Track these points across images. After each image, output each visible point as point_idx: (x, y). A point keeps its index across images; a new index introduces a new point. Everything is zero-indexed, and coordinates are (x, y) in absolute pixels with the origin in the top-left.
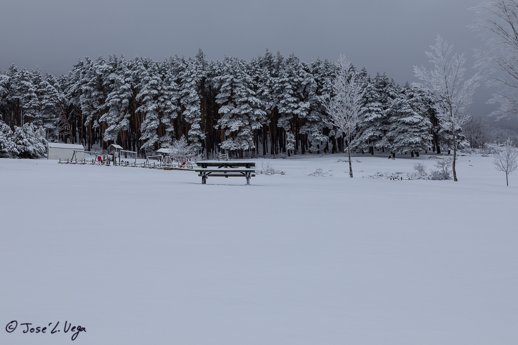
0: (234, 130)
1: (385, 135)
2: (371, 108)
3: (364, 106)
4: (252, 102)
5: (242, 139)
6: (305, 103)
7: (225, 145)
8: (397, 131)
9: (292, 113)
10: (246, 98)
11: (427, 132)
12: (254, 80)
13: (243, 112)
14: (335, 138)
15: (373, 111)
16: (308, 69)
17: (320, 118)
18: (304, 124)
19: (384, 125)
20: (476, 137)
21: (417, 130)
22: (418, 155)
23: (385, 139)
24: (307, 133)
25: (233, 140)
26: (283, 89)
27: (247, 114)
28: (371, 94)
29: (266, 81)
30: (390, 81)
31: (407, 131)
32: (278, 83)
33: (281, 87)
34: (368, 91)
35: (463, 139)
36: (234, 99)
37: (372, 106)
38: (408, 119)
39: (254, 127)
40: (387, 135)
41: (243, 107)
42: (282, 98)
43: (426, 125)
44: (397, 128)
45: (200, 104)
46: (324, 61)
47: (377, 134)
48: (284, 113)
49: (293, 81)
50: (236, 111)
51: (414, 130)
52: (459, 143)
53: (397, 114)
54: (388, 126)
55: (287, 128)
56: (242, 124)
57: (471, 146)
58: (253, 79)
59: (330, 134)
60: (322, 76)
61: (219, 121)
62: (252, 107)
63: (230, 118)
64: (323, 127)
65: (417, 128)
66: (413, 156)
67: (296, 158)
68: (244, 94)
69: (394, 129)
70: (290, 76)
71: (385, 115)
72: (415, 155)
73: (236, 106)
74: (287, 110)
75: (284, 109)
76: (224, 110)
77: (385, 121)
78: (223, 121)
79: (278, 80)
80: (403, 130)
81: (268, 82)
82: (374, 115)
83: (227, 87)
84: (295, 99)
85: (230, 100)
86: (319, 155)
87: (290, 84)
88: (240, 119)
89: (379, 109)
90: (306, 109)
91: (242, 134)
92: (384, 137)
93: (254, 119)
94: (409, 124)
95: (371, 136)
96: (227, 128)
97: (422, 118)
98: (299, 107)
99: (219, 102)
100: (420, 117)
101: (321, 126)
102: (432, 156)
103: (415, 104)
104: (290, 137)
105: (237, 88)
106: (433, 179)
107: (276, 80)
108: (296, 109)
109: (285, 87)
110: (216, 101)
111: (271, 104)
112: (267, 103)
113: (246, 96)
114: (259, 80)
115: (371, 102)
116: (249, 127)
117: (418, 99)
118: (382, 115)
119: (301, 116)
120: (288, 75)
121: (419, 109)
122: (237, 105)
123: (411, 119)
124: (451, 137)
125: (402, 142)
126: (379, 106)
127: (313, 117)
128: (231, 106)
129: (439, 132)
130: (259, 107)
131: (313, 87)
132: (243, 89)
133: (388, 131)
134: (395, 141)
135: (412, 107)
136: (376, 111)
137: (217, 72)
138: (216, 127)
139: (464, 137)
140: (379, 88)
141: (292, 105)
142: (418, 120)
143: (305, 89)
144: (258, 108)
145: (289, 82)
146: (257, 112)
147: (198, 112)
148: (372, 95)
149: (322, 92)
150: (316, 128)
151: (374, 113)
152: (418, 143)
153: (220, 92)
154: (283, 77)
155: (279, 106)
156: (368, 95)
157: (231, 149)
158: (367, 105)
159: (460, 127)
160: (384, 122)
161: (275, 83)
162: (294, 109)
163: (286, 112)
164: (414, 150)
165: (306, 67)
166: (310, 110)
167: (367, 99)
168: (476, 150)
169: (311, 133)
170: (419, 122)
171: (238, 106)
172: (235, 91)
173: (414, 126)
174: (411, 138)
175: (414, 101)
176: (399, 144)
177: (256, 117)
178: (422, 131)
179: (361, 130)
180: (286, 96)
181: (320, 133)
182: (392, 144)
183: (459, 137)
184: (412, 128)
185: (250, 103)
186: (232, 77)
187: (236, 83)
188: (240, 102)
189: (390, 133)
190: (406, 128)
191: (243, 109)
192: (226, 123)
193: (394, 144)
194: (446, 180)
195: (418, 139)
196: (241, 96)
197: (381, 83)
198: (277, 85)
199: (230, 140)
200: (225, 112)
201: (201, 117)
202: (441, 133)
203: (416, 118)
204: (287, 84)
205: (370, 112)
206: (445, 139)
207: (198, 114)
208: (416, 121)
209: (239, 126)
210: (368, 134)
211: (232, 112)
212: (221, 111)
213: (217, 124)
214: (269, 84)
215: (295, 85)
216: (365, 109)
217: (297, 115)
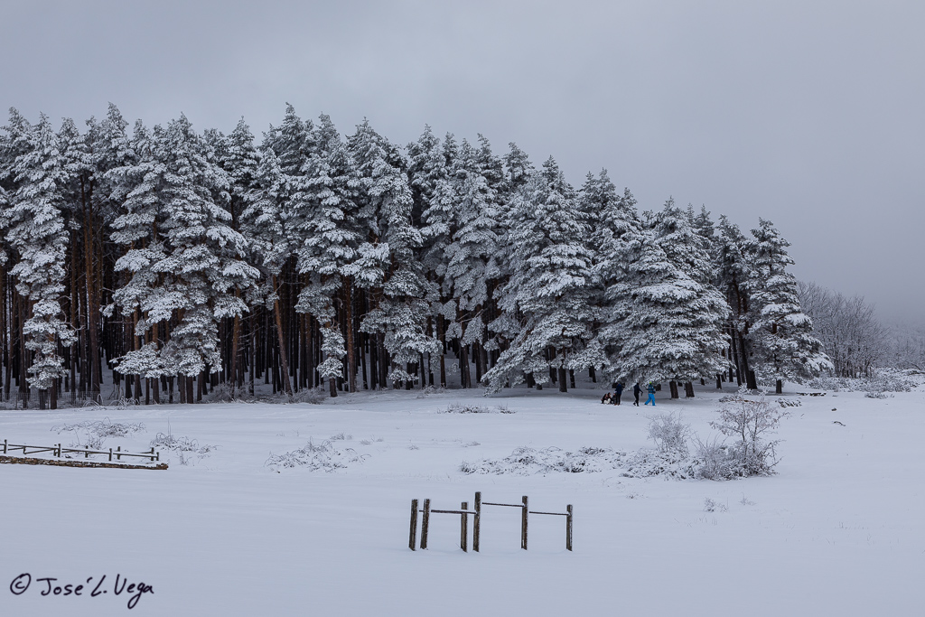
0: (157, 319)
1: (596, 333)
2: (557, 260)
3: (538, 253)
4: (217, 241)
5: (186, 347)
6: (376, 246)
7: (129, 364)
8: (630, 323)
9: (336, 273)
10: (200, 230)
11: (712, 328)
12: (237, 182)
13: (187, 269)
14: (463, 345)
15: (563, 266)
16: (399, 161)
17: (421, 287)
18: (374, 306)
19: (594, 308)
20: (850, 350)
21: (686, 321)
22: (690, 394)
23: (595, 347)
24: (383, 330)
25: (160, 347)
26: (314, 205)
27: (202, 274)
28: (558, 221)
29: (269, 184)
30: (619, 192)
31: (655, 323)
32: (303, 190)
33: (311, 201)
34: (550, 212)
35: (815, 348)
36: (166, 231)
37: (559, 255)
38: (657, 291)
39: (219, 312)
40: (601, 334)
41: (189, 253)
42: (312, 231)
43: (712, 307)
44: (628, 314)
45: (65, 244)
46: (443, 141)
47: (574, 330)
48: (314, 272)
49: (347, 188)
50: (168, 264)
51: (675, 321)
52: (804, 360)
53: (630, 276)
54: (605, 310)
55: (325, 317)
56: (183, 303)
57: (837, 372)
58: (233, 180)
59: (449, 335)
60: (433, 177)
61: (118, 293)
62: (218, 255)
63: (150, 285)
64: (429, 313)
65: (686, 315)
66: (675, 395)
67: (350, 402)
68: (194, 216)
69: (621, 318)
70: (341, 173)
71: (595, 280)
72: (682, 392)
73: (169, 250)
74: (323, 264)
75: (315, 262)
76: (132, 261)
77: (597, 295)
78: (128, 294)
79: (303, 181)
80: (647, 320)
81: (275, 187)
82: (565, 279)
83: (145, 194)
84: (350, 236)
85: (156, 234)
86: (413, 394)
87: (337, 193)
88: (179, 287)
89: (580, 262)
90: (378, 264)
91: (183, 331)
92: (593, 341)
93: (223, 287)
94: (663, 304)
95: (556, 339)
96: (141, 314)
97: (698, 287)
98: (359, 256)
99: (119, 238)
100: (693, 283)
101: (422, 310)
102: (730, 395)
103: (680, 248)
104: (334, 342)
105: (176, 201)
106: (705, 475)
107: (298, 182)
108: (349, 262)
109: (320, 200)
110: (111, 237)
111: (281, 247)
112: (269, 245)
113: (203, 224)
114: (253, 183)
115: (556, 242)
116: (206, 311)
117: (690, 234)
118: (588, 278)
119: (363, 281)
120: (333, 170)
121: (692, 264)
122: (174, 248)
123: (666, 291)
124: (783, 342)
125: (642, 356)
126: (579, 255)
127: (400, 285)
128: (156, 250)
129: (751, 330)
130: (242, 254)
131: (400, 202)
132: (193, 202)
133: (606, 324)
134: (623, 352)
135: (672, 256)
136: (571, 268)
137: (120, 154)
138: (107, 311)
139: (817, 345)
140: (589, 210)
141: (339, 251)
142: (689, 293)
143: (379, 207)
144: (238, 257)
145: (331, 188)
146: (233, 268)
147: (58, 267)
148: (559, 224)
149: (428, 216)
150: (406, 315)
151: (563, 273)
152: (689, 359)
153: (125, 211)
154: (318, 175)
155: (302, 253)
156: (548, 223)
157: (148, 376)
158: (545, 250)
159: (807, 318)
160: (593, 298)
161: (293, 190)
162: (343, 260)
163: (321, 270)
164: (677, 377)
165: (392, 156)
166: (391, 267)
167: (547, 236)
168: (850, 381)
169: (394, 331)
170: (691, 298)
171: (177, 251)
172: (169, 208)
173: (676, 310)
174: (667, 345)
175: (677, 241)
176: (633, 362)
177: (229, 284)
178: (701, 323)
179: (530, 323)
180: (320, 225)
181: (418, 331)
182: (614, 362)
183: (803, 343)
184: (672, 315)
185: (214, 245)
186: (160, 168)
187: (172, 185)
188: (183, 239)
189: (610, 330)
190: (655, 313)
191: (189, 260)
192: (137, 299)
193: (619, 362)
194: (754, 479)
195: (687, 347)
196: (185, 223)
197: (595, 199)
198: (298, 195)
199: (149, 349)
200: (135, 267)
201: (63, 283)
202: (756, 332)
203: (682, 286)
204: (326, 193)
205: (552, 271)
206: (768, 349)
207: (56, 272)
208: (680, 294)
209: (174, 307)
210: (548, 331)
211: (157, 267)
212: (121, 264)
213: (111, 301)
214: (275, 194)
215: (353, 198)
216: (542, 260)
217: (351, 277)
